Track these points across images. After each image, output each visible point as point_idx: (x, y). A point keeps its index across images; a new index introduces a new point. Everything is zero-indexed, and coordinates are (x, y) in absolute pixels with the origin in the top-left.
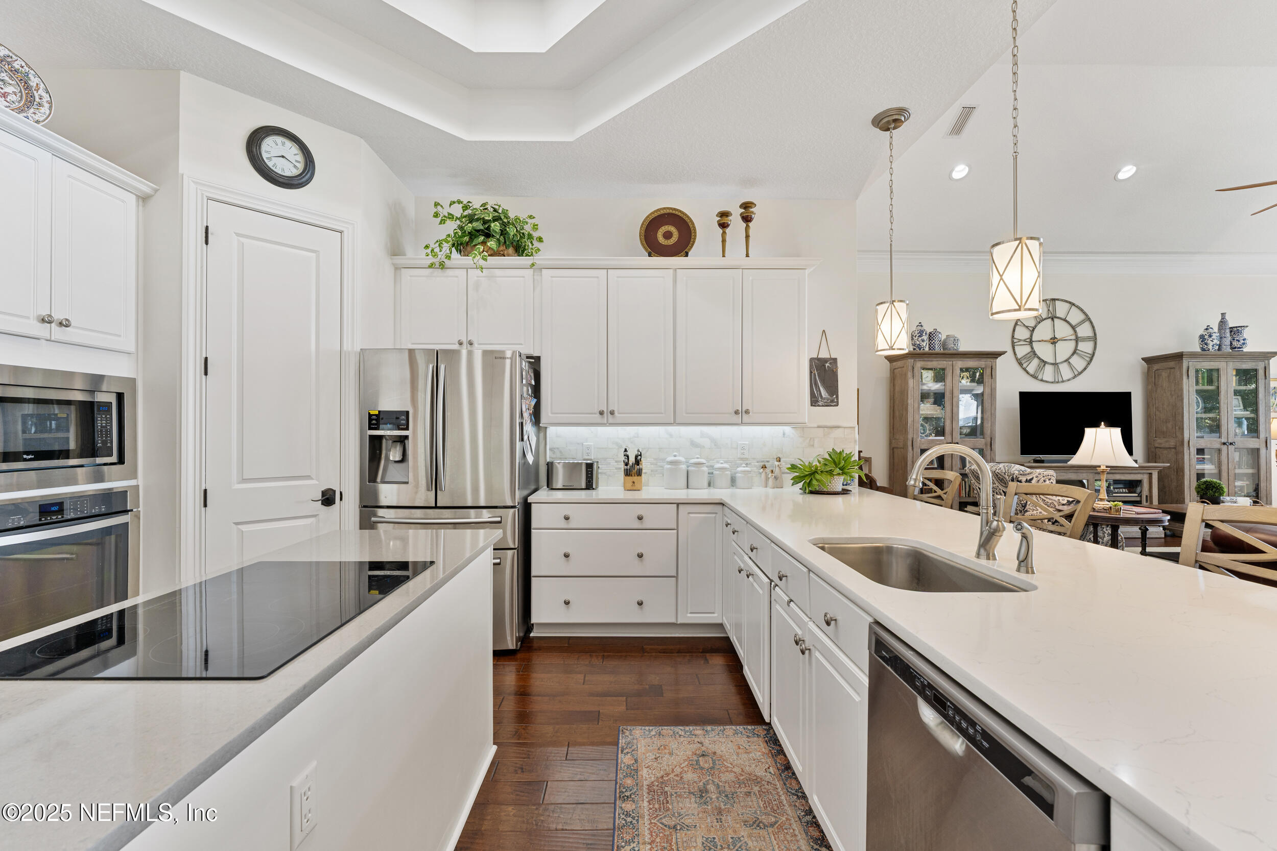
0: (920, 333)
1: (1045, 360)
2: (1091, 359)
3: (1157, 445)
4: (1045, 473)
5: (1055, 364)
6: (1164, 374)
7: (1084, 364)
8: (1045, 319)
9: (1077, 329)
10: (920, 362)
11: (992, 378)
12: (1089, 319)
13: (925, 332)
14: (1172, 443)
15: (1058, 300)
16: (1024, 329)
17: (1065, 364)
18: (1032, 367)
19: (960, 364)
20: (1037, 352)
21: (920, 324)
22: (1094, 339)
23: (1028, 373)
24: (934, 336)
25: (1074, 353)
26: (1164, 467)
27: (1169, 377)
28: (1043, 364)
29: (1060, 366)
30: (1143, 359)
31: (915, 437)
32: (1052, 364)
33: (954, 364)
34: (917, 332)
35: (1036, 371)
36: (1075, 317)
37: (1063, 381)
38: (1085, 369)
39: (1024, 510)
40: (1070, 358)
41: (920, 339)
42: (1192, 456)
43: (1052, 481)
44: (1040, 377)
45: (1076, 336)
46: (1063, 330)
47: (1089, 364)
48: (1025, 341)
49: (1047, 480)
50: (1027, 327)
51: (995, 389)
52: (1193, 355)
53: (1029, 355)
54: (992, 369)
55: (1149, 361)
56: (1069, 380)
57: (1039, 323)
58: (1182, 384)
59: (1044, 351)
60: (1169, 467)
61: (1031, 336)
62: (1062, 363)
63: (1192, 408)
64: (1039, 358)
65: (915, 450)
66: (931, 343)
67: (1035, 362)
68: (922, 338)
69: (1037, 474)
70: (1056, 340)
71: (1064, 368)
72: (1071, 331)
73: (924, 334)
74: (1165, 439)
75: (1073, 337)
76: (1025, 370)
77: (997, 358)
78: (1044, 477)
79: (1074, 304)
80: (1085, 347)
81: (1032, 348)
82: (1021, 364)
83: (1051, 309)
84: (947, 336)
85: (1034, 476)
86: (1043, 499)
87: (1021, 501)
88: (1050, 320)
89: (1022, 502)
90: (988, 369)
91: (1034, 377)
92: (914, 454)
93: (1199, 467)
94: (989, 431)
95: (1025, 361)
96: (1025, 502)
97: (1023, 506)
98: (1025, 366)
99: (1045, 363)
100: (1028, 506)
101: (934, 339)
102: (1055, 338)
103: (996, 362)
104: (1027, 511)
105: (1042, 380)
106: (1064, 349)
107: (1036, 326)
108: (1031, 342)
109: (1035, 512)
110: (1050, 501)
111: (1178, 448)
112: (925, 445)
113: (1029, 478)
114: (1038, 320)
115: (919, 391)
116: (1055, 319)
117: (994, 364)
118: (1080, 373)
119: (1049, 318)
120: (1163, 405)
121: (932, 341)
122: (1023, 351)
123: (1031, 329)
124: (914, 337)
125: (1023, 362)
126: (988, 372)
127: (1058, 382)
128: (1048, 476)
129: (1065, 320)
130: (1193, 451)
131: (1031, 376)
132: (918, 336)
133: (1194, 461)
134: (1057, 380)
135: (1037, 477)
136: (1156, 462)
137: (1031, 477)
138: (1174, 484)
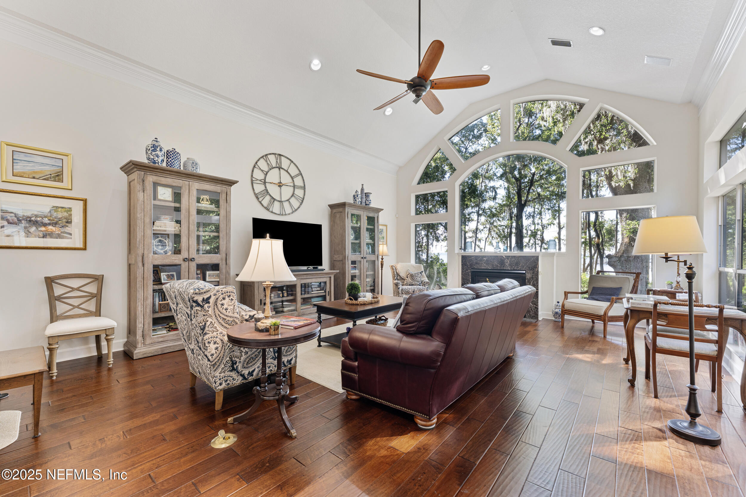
0: (153, 147)
1: (274, 197)
2: (302, 202)
3: (334, 259)
4: (224, 290)
5: (281, 202)
6: (338, 215)
7: (298, 204)
8: (275, 168)
9: (294, 179)
10: (152, 176)
11: (227, 203)
12: (301, 174)
13: (159, 148)
14: (341, 258)
15: (283, 156)
16: (260, 172)
17: (287, 202)
18: (266, 201)
19: (196, 185)
20: (269, 191)
21: (155, 140)
22: (304, 188)
23: (262, 205)
24: (171, 155)
25: (293, 195)
26: (337, 273)
27: (340, 217)
28: (273, 200)
29: (284, 203)
30: (329, 206)
31: (146, 252)
32: (279, 201)
33: (190, 185)
34: (150, 146)
35: (268, 205)
36: (293, 171)
37: (286, 215)
38: (299, 208)
39: (202, 333)
40: (290, 199)
41: (154, 153)
42: (349, 266)
43: (231, 297)
44: (271, 210)
45: (294, 184)
46: (286, 179)
47: (301, 204)
48: (260, 181)
49: (226, 297)
50: (262, 171)
51: (230, 212)
52: (350, 205)
53: (263, 192)
54: (227, 194)
55: (332, 207)
56: (289, 214)
57: (271, 169)
58: (345, 222)
59: (274, 190)
60: (339, 273)
61: (265, 178)
62: (285, 201)
63: (350, 237)
64: (270, 196)
65: (146, 266)
66: (168, 161)
67: (268, 198)
68: (156, 153)
69: (215, 292)
70: (281, 184)
71: (286, 204)
72: (291, 181)
73: (158, 149)
74: (338, 256)
75: (292, 185)
76: (260, 202)
77: (231, 186)
78: (222, 294)
79: (292, 162)
80: (299, 193)
81: (266, 187)
82: (258, 198)
83: (278, 161)
84: (187, 159)
85: (212, 294)
86: (223, 318)
87: (199, 324)
88: (278, 169)
89: (201, 325)
90: (223, 194)
91: (267, 209)
92: (146, 271)
93: (352, 271)
94: (224, 249)
95: (261, 196)
96: (203, 324)
97: (201, 329)
98: (260, 199)
99: (275, 199)
100: (207, 328)
101: (171, 158)
102: (280, 183)
103: (230, 189)
104: (206, 334)
105: (272, 212)
106: (287, 192)
107: (268, 171)
108: (265, 183)
109: (215, 333)
110: (231, 319)
111: (343, 261)
112: (159, 261)
113: (205, 297)
114: (270, 168)
115: (151, 206)
116: (281, 170)
117: (229, 190)
118: (296, 210)
119: (277, 167)
120: (337, 234)
121: (169, 159)
122: (259, 188)
123: (265, 173)
124: (148, 151)
125: (259, 197)
126: (223, 196)
127: (282, 215)
128: (227, 292)
129: (287, 171)
130: (350, 262)
131: (265, 208)
132: (151, 149)
133: (350, 268)
134: (282, 213)
135: (215, 295)
136: (334, 270)
137: (208, 296)
138: (342, 282)
